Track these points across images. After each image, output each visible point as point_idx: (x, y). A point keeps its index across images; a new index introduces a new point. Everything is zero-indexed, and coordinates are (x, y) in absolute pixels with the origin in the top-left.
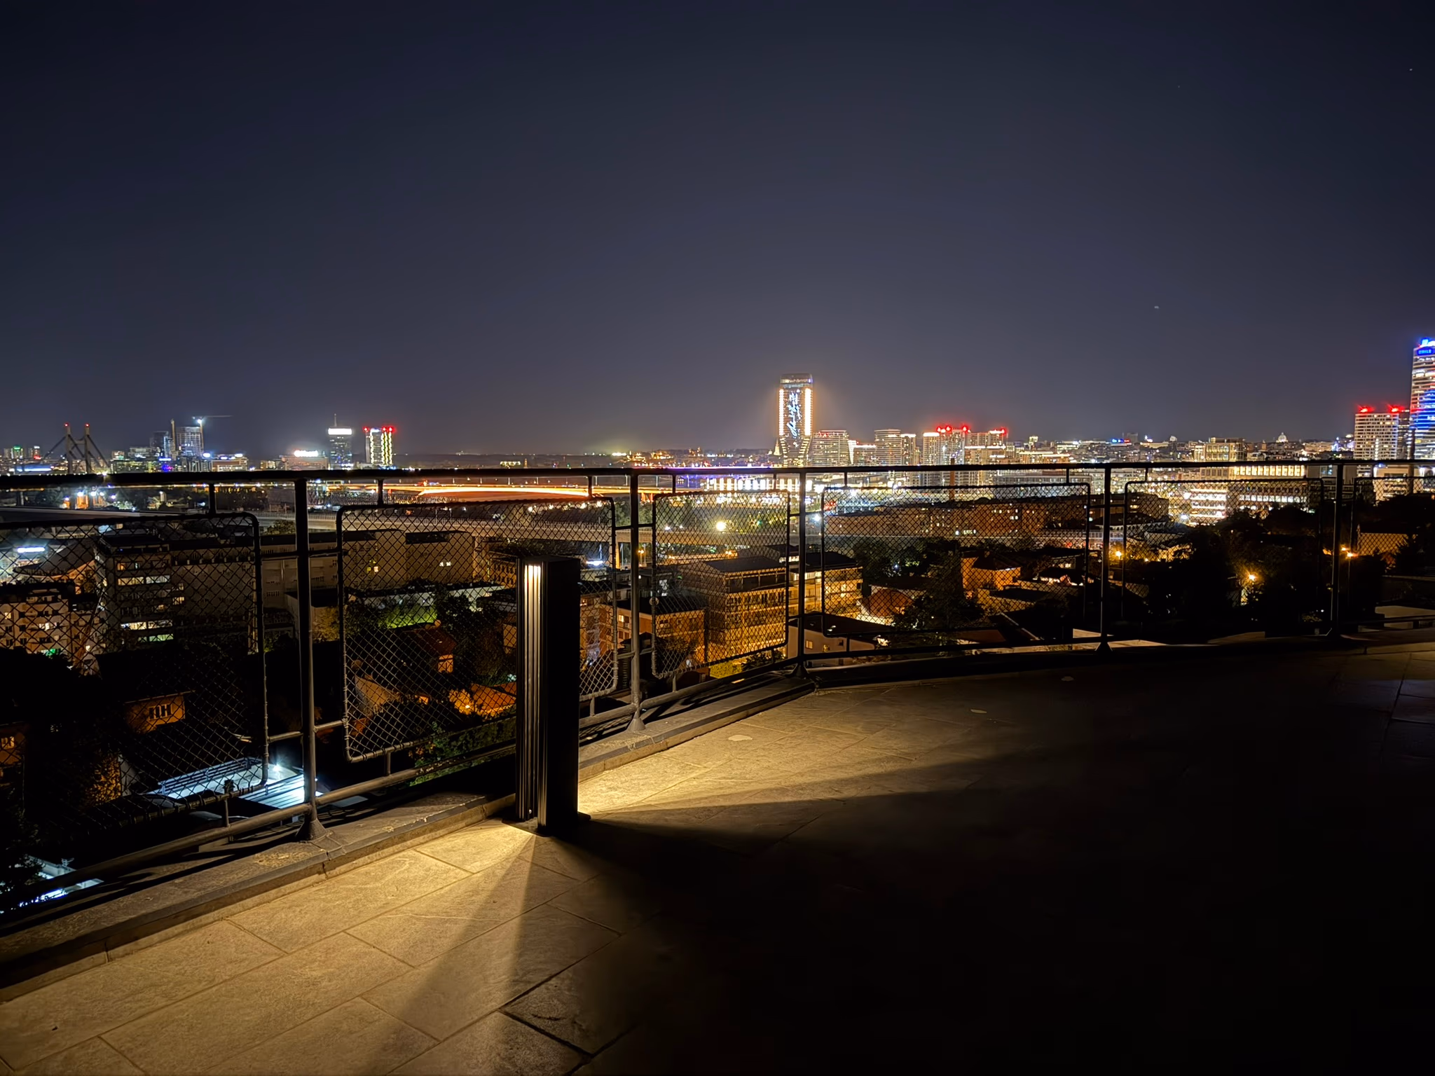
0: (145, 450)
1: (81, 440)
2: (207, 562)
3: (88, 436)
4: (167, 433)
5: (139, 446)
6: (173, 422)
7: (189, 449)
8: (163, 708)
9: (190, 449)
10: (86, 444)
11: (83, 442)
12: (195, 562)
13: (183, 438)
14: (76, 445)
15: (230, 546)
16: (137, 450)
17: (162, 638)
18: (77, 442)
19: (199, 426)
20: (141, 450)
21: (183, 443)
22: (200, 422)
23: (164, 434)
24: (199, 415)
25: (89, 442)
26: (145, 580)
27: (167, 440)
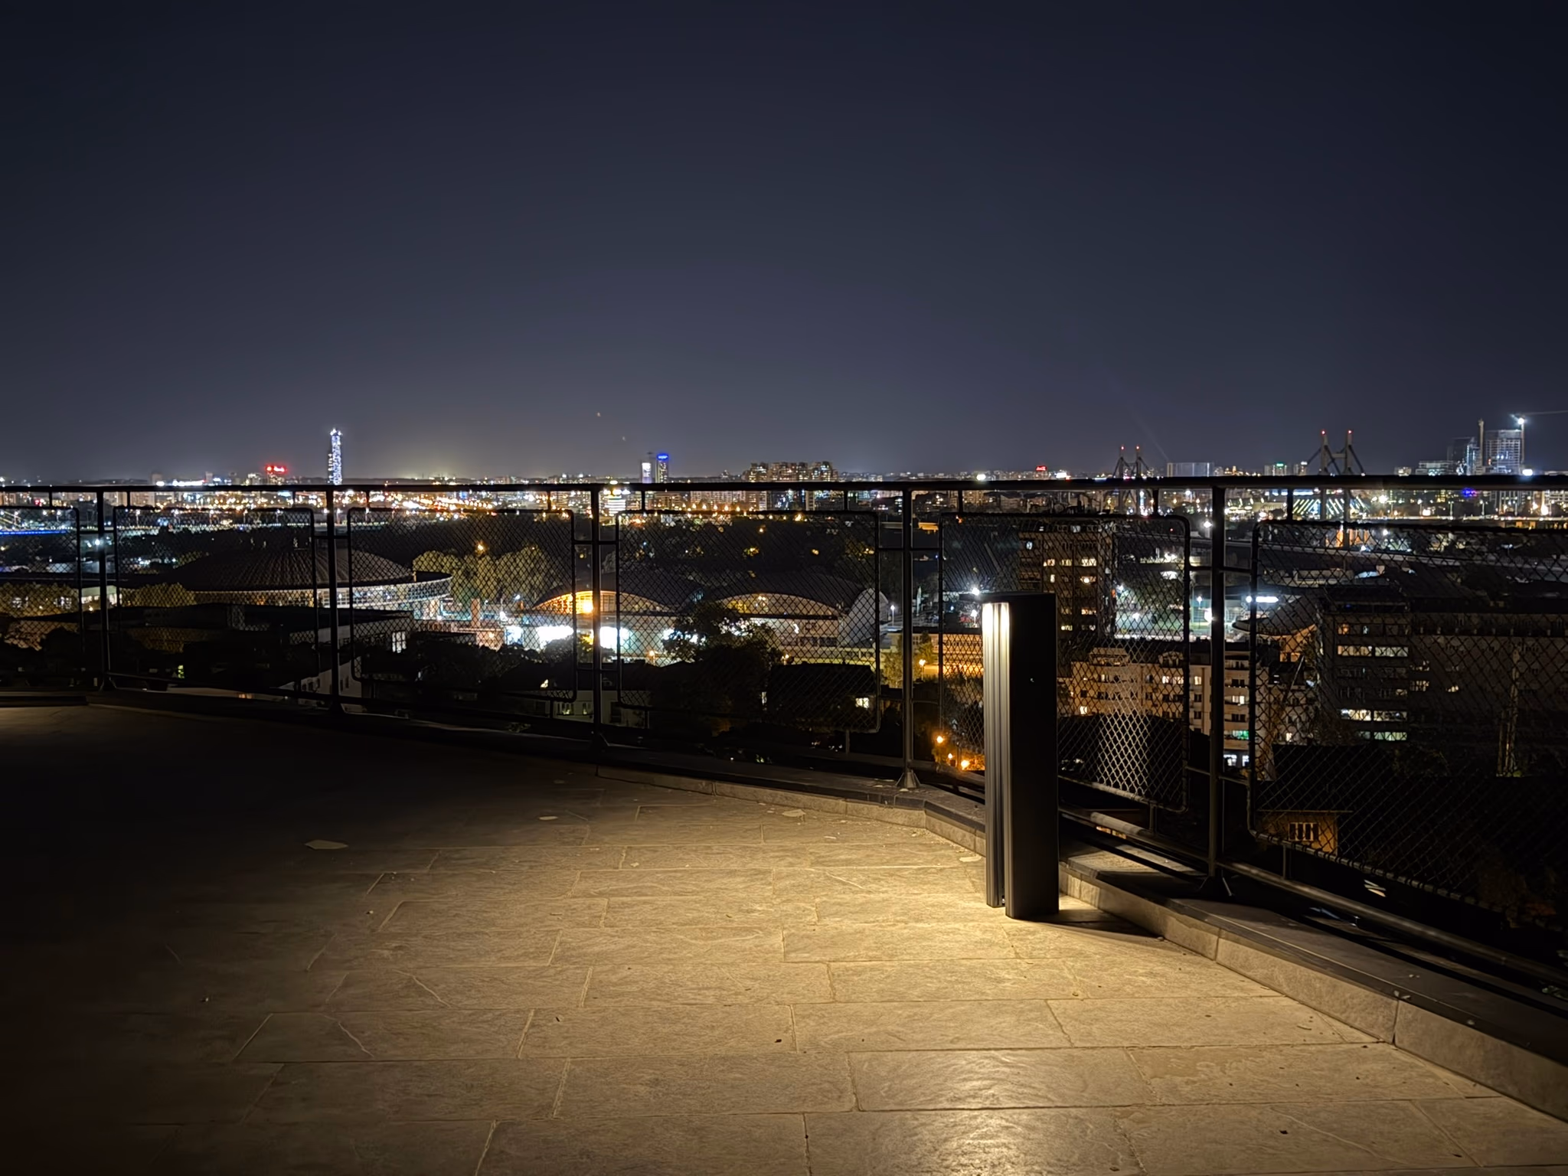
0: (1439, 465)
1: (1341, 452)
2: (1466, 632)
3: (1350, 447)
4: (1473, 440)
5: (1431, 460)
6: (1482, 424)
7: (1502, 464)
8: (1308, 827)
9: (1504, 462)
10: (1346, 458)
11: (1342, 455)
12: (1448, 631)
13: (1495, 448)
14: (1333, 460)
15: (1503, 611)
16: (1428, 465)
17: (1390, 737)
18: (1334, 456)
19: (1520, 428)
20: (1433, 465)
21: (1495, 454)
22: (1521, 421)
23: (1467, 442)
24: (1520, 412)
25: (1351, 457)
26: (1374, 651)
27: (1471, 451)
